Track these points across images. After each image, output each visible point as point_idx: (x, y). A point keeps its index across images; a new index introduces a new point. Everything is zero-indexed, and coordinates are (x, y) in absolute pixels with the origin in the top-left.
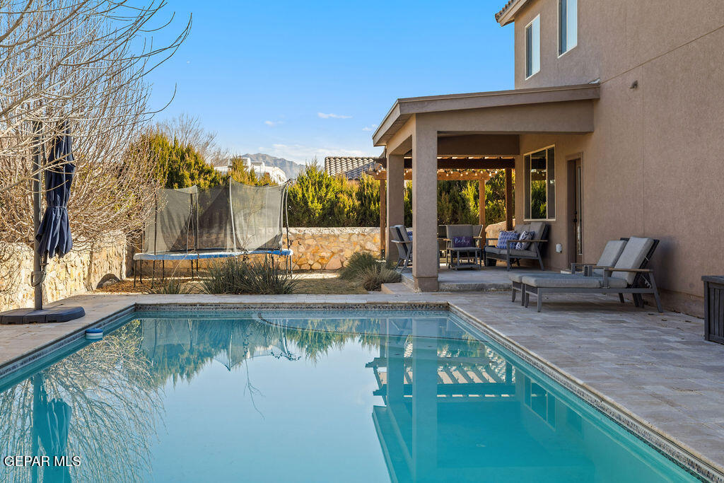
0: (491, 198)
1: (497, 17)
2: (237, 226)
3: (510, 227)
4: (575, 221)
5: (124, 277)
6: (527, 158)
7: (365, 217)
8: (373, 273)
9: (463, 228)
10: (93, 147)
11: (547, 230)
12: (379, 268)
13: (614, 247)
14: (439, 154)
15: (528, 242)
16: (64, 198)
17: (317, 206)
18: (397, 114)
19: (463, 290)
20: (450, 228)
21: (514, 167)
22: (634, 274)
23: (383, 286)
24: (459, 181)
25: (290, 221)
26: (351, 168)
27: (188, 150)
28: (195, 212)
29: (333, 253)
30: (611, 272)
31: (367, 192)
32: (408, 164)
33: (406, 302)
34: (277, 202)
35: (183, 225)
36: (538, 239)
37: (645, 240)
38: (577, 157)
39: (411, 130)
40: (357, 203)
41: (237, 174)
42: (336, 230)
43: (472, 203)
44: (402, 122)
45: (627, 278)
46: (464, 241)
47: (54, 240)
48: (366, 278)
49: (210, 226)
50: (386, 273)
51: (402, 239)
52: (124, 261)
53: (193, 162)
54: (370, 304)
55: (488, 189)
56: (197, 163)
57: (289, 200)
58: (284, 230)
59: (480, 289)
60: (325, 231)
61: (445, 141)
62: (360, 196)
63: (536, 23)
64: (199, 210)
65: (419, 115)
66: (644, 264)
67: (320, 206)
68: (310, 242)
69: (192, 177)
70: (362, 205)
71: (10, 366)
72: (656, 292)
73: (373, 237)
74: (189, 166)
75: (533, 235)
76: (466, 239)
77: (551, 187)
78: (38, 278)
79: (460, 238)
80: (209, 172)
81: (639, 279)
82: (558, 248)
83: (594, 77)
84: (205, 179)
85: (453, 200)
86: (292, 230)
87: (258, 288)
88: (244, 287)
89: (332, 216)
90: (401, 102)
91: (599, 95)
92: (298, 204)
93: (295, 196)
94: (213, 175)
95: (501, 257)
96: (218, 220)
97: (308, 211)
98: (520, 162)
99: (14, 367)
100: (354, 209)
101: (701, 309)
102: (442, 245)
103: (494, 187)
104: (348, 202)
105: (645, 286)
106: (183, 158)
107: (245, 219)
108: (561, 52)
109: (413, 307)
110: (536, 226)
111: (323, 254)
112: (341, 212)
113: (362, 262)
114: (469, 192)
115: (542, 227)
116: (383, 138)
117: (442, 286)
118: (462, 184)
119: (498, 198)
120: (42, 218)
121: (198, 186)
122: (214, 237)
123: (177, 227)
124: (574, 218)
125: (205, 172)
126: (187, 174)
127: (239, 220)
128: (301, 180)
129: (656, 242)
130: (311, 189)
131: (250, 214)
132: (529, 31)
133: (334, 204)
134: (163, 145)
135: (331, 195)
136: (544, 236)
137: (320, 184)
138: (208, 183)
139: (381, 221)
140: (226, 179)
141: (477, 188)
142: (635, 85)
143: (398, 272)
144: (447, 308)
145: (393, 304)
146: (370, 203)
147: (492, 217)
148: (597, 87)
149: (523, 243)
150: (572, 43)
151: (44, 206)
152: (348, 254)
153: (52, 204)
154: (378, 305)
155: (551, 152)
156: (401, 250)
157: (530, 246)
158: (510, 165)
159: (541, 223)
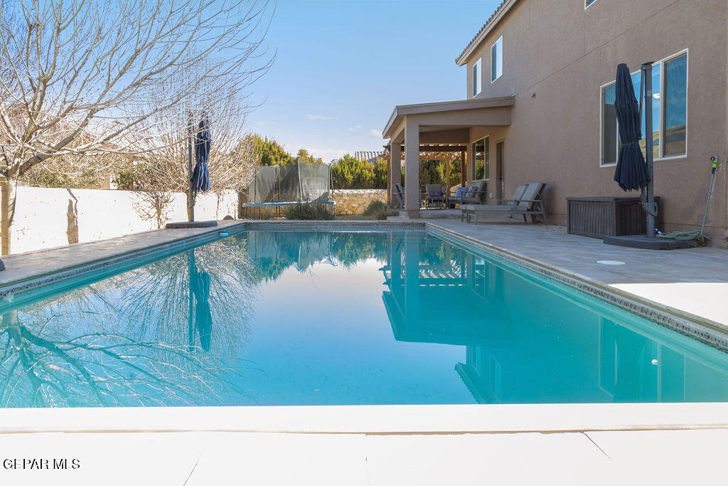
0: (453, 171)
1: (456, 61)
2: (303, 187)
3: (464, 185)
4: (501, 179)
5: (237, 218)
6: (474, 144)
7: (379, 183)
8: (382, 211)
9: (436, 186)
10: (220, 136)
11: (485, 186)
12: (386, 208)
13: (520, 190)
14: (420, 142)
15: (473, 193)
16: (206, 159)
17: (350, 177)
18: (396, 115)
19: (433, 218)
20: (428, 186)
21: (466, 151)
22: (532, 203)
23: (388, 218)
24: (434, 161)
25: (334, 186)
26: (370, 158)
27: (274, 144)
28: (278, 179)
29: (360, 205)
30: (519, 202)
31: (379, 169)
32: (403, 149)
33: (401, 223)
34: (327, 173)
35: (272, 186)
36: (479, 190)
37: (538, 184)
38: (502, 141)
39: (404, 125)
40: (374, 175)
41: (303, 158)
42: (361, 191)
43: (442, 175)
44: (398, 120)
45: (528, 205)
46: (436, 194)
47: (200, 181)
48: (378, 214)
49: (287, 188)
50: (390, 211)
51: (399, 191)
52: (237, 209)
53: (277, 151)
55: (452, 167)
56: (279, 151)
57: (334, 173)
58: (331, 190)
59: (444, 217)
60: (355, 192)
61: (423, 136)
62: (376, 171)
63: (479, 63)
64: (280, 179)
65: (408, 115)
66: (537, 198)
67: (352, 177)
68: (346, 198)
69: (276, 160)
70: (377, 176)
71: (180, 242)
72: (544, 214)
73: (384, 195)
74: (274, 153)
75: (476, 190)
76: (438, 193)
77: (487, 166)
78: (191, 205)
79: (434, 192)
80: (286, 157)
81: (534, 205)
82: (491, 195)
83: (511, 92)
84: (284, 161)
85: (431, 173)
86: (336, 191)
87: (315, 216)
88: (307, 216)
89: (359, 183)
90: (398, 108)
91: (514, 103)
92: (338, 175)
93: (337, 171)
94: (289, 158)
95: (458, 202)
96: (291, 185)
97: (345, 180)
98: (470, 147)
99: (182, 243)
100: (372, 178)
101: (566, 222)
102: (423, 197)
103: (456, 165)
104: (369, 175)
105: (538, 210)
106: (270, 149)
107: (308, 183)
108: (493, 79)
109: (405, 224)
110: (478, 184)
111: (354, 205)
112: (364, 180)
113: (376, 206)
114: (440, 168)
115: (482, 184)
116: (389, 133)
117: (421, 215)
118: (436, 163)
119: (458, 172)
120: (193, 170)
121: (280, 165)
122: (289, 194)
123: (268, 188)
124: (500, 177)
125: (284, 156)
126: (273, 158)
127: (305, 183)
128: (341, 162)
129: (544, 185)
130: (346, 167)
131: (310, 180)
132: (475, 68)
133: (360, 176)
134: (259, 142)
135: (358, 171)
136: (483, 189)
137: (352, 163)
138: (285, 163)
139: (388, 185)
140: (296, 161)
141: (445, 165)
142: (534, 95)
143: (397, 211)
144: (424, 225)
145: (394, 224)
146: (381, 175)
147: (453, 183)
148: (513, 98)
149: (471, 193)
150: (499, 73)
151: (194, 163)
152: (368, 203)
153: (199, 161)
155: (487, 139)
156: (398, 198)
157: (474, 195)
158: (463, 149)
159: (481, 182)
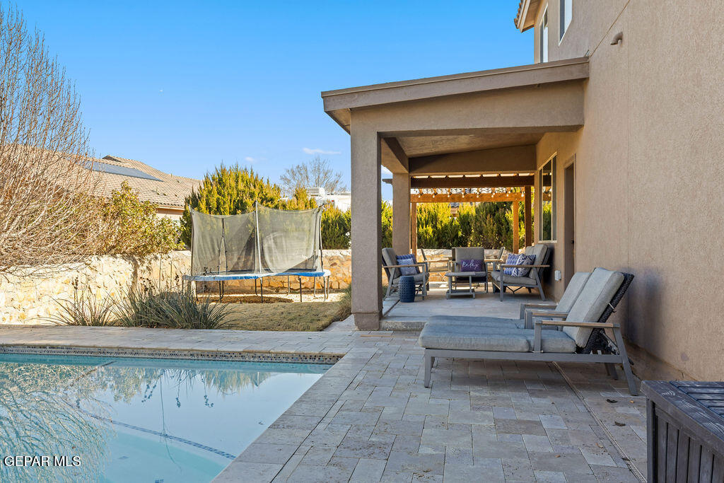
4: (574, 243)
6: (541, 171)
9: (473, 251)
11: (550, 254)
15: (526, 268)
19: (410, 329)
20: (459, 250)
21: (533, 184)
22: (590, 331)
33: (293, 351)
34: (313, 226)
35: (217, 248)
36: (538, 263)
37: (610, 274)
38: (571, 162)
45: (577, 337)
46: (472, 265)
54: (248, 352)
58: (318, 252)
66: (606, 314)
72: (625, 362)
75: (533, 260)
76: (474, 263)
77: (555, 213)
79: (468, 262)
82: (556, 275)
83: (585, 48)
91: (588, 74)
98: (536, 177)
105: (608, 351)
108: (562, 37)
110: (537, 249)
115: (543, 249)
117: (384, 323)
131: (280, 237)
136: (546, 260)
142: (619, 39)
145: (277, 354)
148: (584, 62)
149: (520, 269)
150: (569, 19)
154: (258, 355)
155: (555, 160)
157: (529, 273)
158: (528, 182)
159: (542, 245)
